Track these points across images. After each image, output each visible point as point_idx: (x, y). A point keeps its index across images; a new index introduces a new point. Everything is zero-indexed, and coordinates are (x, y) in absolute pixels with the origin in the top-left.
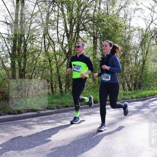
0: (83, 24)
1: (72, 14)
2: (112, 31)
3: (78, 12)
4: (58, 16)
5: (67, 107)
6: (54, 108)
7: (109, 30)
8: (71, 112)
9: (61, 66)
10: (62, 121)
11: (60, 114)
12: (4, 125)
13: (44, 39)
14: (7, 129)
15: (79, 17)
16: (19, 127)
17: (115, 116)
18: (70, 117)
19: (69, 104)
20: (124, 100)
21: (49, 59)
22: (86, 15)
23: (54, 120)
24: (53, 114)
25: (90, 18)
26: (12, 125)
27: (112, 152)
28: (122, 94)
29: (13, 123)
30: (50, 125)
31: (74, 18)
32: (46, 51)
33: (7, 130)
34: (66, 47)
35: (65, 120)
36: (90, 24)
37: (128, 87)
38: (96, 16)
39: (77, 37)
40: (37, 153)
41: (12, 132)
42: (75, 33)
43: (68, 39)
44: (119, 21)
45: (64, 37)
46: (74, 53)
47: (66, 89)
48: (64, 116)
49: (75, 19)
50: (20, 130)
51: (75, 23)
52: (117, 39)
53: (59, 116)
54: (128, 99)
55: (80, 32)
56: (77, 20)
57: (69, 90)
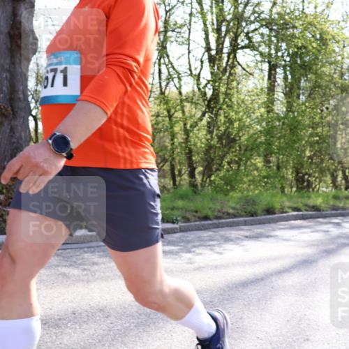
0: (248, 33)
1: (221, 10)
2: (314, 50)
3: (236, 7)
4: (191, 15)
5: (206, 218)
6: (176, 220)
7: (305, 48)
8: (214, 230)
9: (195, 127)
10: (193, 249)
11: (189, 233)
12: (69, 250)
13: (160, 65)
14: (74, 259)
15: (239, 18)
16: (100, 257)
17: (314, 245)
18: (212, 240)
19: (210, 213)
20: (334, 209)
21: (169, 111)
22: (254, 12)
23: (178, 246)
24: (175, 233)
25: (262, 20)
26: (86, 252)
27: (306, 325)
28: (331, 196)
29: (88, 247)
30: (169, 256)
31: (227, 21)
32: (162, 93)
33: (75, 262)
34: (206, 85)
35: (201, 248)
36: (262, 35)
37: (343, 182)
38: (276, 16)
39: (233, 63)
40: (140, 314)
41: (86, 267)
42: (229, 54)
43: (212, 67)
44: (331, 29)
45: (202, 62)
46: (224, 99)
47: (205, 179)
48: (200, 239)
49: (229, 22)
50: (104, 264)
51: (227, 31)
52: (323, 69)
53: (188, 238)
54: (343, 208)
55: (239, 51)
56: (234, 25)
57: (210, 181)
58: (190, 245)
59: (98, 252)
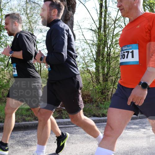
58: (144, 125)
59: (102, 127)
